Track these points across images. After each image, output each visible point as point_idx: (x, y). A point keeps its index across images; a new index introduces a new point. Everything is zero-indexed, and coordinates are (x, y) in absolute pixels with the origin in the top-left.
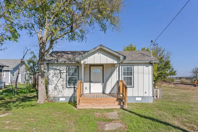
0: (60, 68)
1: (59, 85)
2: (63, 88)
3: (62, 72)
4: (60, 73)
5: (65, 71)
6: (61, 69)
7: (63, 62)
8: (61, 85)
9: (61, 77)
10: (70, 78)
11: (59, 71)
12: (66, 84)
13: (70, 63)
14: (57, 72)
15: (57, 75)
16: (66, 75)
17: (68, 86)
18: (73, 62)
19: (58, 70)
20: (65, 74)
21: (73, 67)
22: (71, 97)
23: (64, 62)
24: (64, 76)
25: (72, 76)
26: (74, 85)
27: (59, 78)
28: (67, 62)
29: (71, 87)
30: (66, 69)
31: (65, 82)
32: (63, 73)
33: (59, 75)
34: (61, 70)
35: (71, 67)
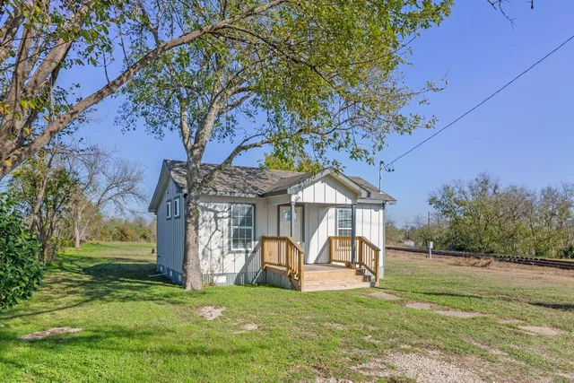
0: (215, 207)
1: (213, 246)
2: (222, 253)
3: (220, 215)
4: (216, 218)
5: (226, 214)
6: (218, 209)
7: (228, 194)
8: (219, 247)
9: (217, 229)
10: (236, 231)
11: (212, 214)
12: (229, 243)
13: (243, 195)
14: (208, 216)
15: (207, 223)
16: (229, 224)
17: (232, 249)
18: (250, 196)
19: (210, 210)
20: (227, 220)
21: (244, 205)
22: (239, 275)
23: (231, 193)
24: (224, 224)
25: (241, 225)
26: (245, 247)
27: (213, 230)
28: (236, 195)
29: (240, 252)
30: (230, 209)
31: (226, 241)
32: (223, 217)
33: (213, 223)
34: (216, 212)
35: (239, 205)
